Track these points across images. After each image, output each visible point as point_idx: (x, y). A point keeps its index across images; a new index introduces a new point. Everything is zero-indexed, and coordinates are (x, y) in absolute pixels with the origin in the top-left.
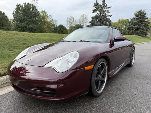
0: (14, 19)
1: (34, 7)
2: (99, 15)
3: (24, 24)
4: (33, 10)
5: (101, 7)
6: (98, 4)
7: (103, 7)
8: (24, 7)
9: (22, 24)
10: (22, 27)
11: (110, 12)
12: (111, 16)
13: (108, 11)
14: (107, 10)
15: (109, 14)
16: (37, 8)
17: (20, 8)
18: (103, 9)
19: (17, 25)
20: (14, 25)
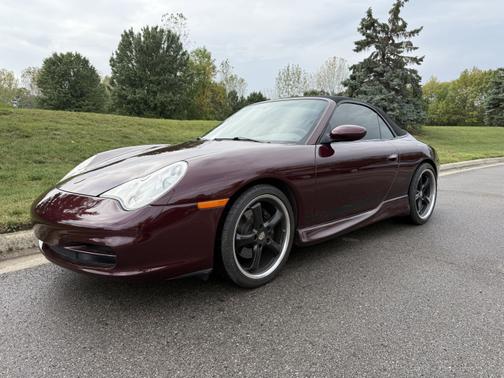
0: (113, 78)
1: (173, 39)
2: (378, 58)
3: (140, 93)
4: (169, 47)
5: (383, 31)
6: (376, 21)
7: (393, 31)
8: (142, 39)
9: (134, 93)
10: (134, 101)
11: (416, 48)
12: (421, 60)
13: (409, 44)
14: (407, 40)
15: (413, 54)
16: (181, 40)
17: (131, 44)
18: (390, 38)
19: (120, 96)
20: (114, 95)
